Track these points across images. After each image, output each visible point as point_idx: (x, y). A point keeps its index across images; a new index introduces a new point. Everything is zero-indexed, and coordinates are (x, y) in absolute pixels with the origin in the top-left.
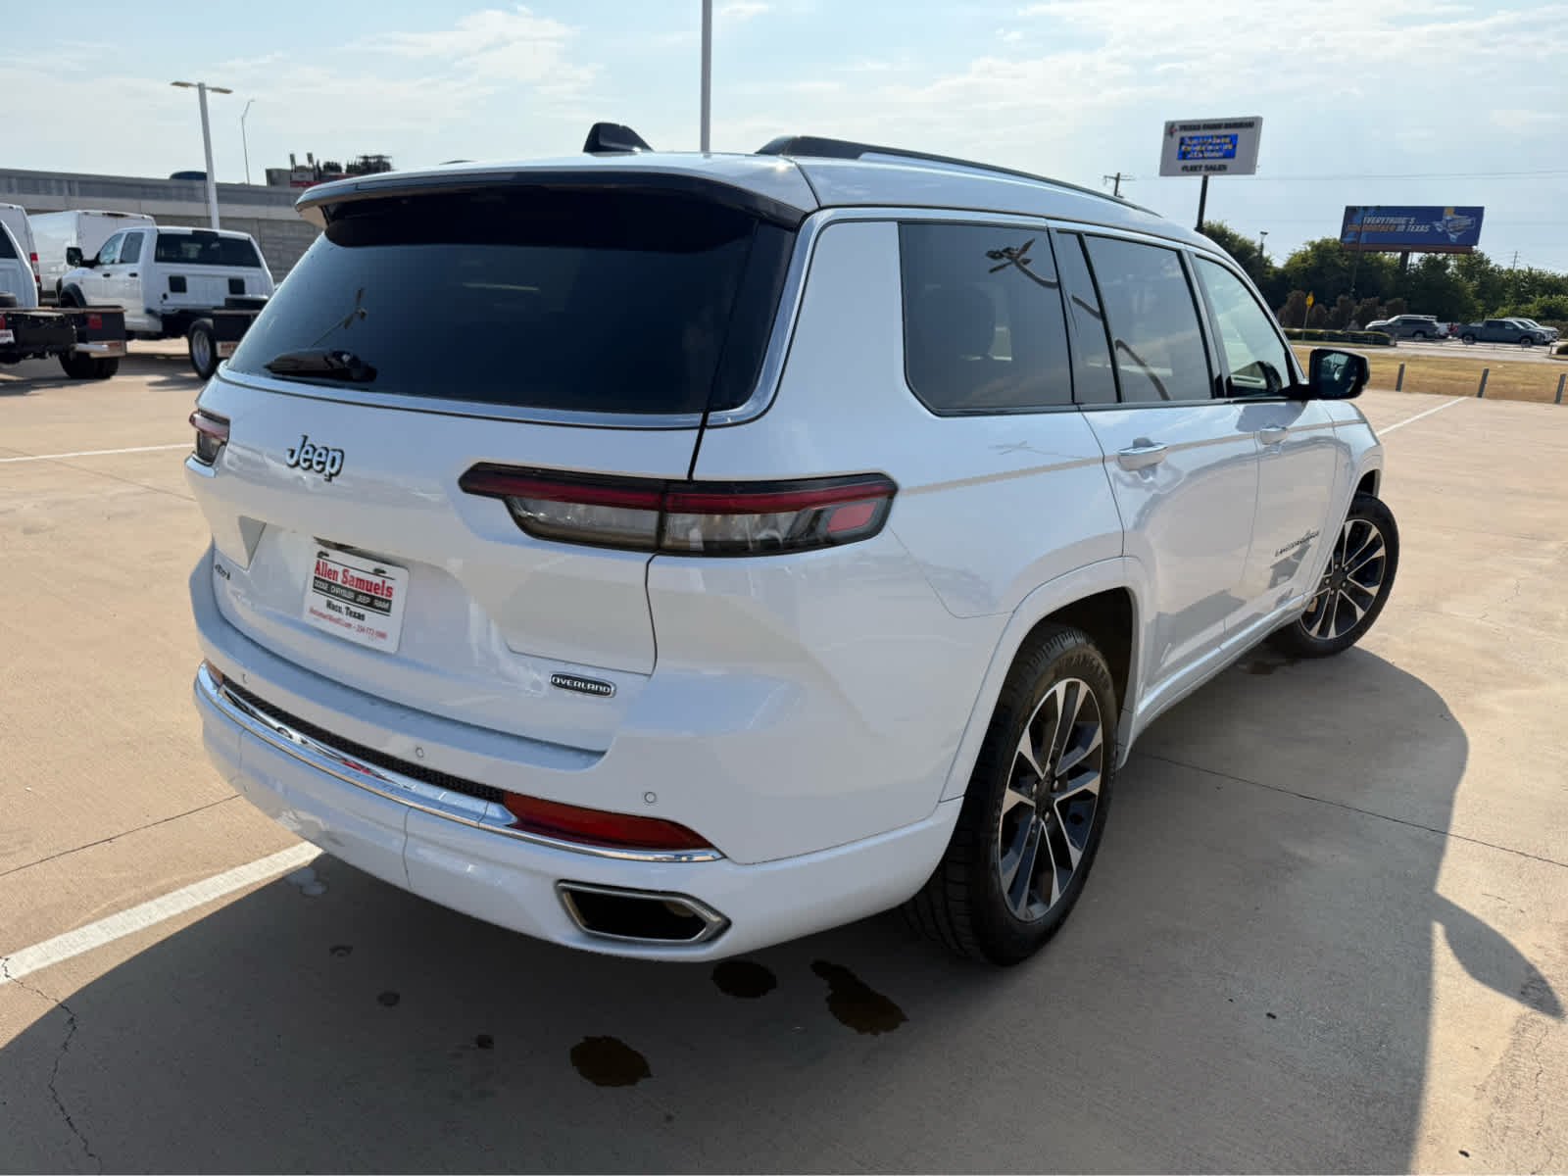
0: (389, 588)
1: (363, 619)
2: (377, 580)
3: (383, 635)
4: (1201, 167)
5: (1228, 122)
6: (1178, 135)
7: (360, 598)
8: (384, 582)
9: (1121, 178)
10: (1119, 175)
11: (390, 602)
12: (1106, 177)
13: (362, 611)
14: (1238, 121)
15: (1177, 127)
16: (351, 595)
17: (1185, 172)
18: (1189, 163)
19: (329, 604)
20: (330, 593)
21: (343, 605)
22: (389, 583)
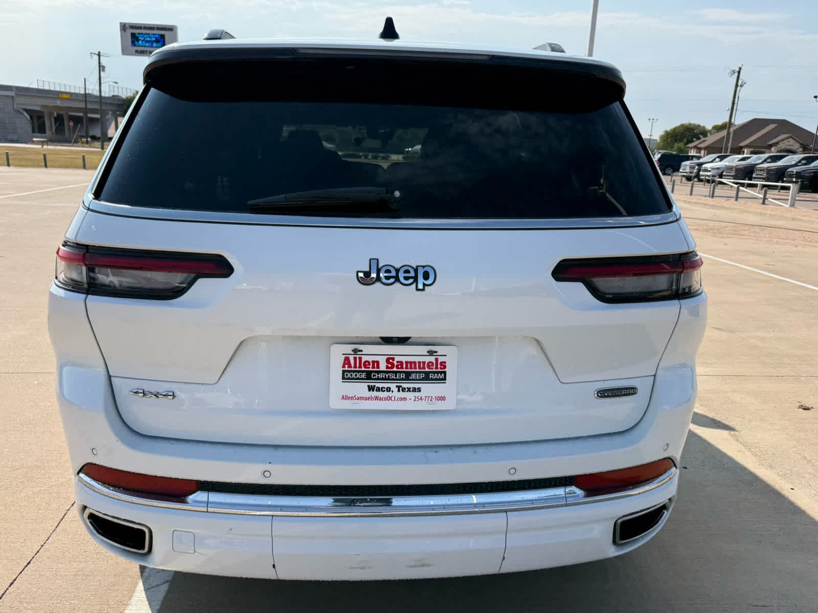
0: (441, 363)
1: (420, 391)
2: (432, 359)
3: (442, 398)
4: (146, 51)
5: (159, 26)
6: (130, 31)
7: (413, 376)
8: (437, 360)
9: (101, 54)
10: (99, 52)
11: (445, 373)
12: (91, 53)
13: (416, 386)
14: (164, 27)
15: (127, 26)
16: (403, 376)
17: (137, 54)
18: (139, 49)
19: (371, 389)
20: (371, 379)
21: (393, 386)
22: (441, 359)
